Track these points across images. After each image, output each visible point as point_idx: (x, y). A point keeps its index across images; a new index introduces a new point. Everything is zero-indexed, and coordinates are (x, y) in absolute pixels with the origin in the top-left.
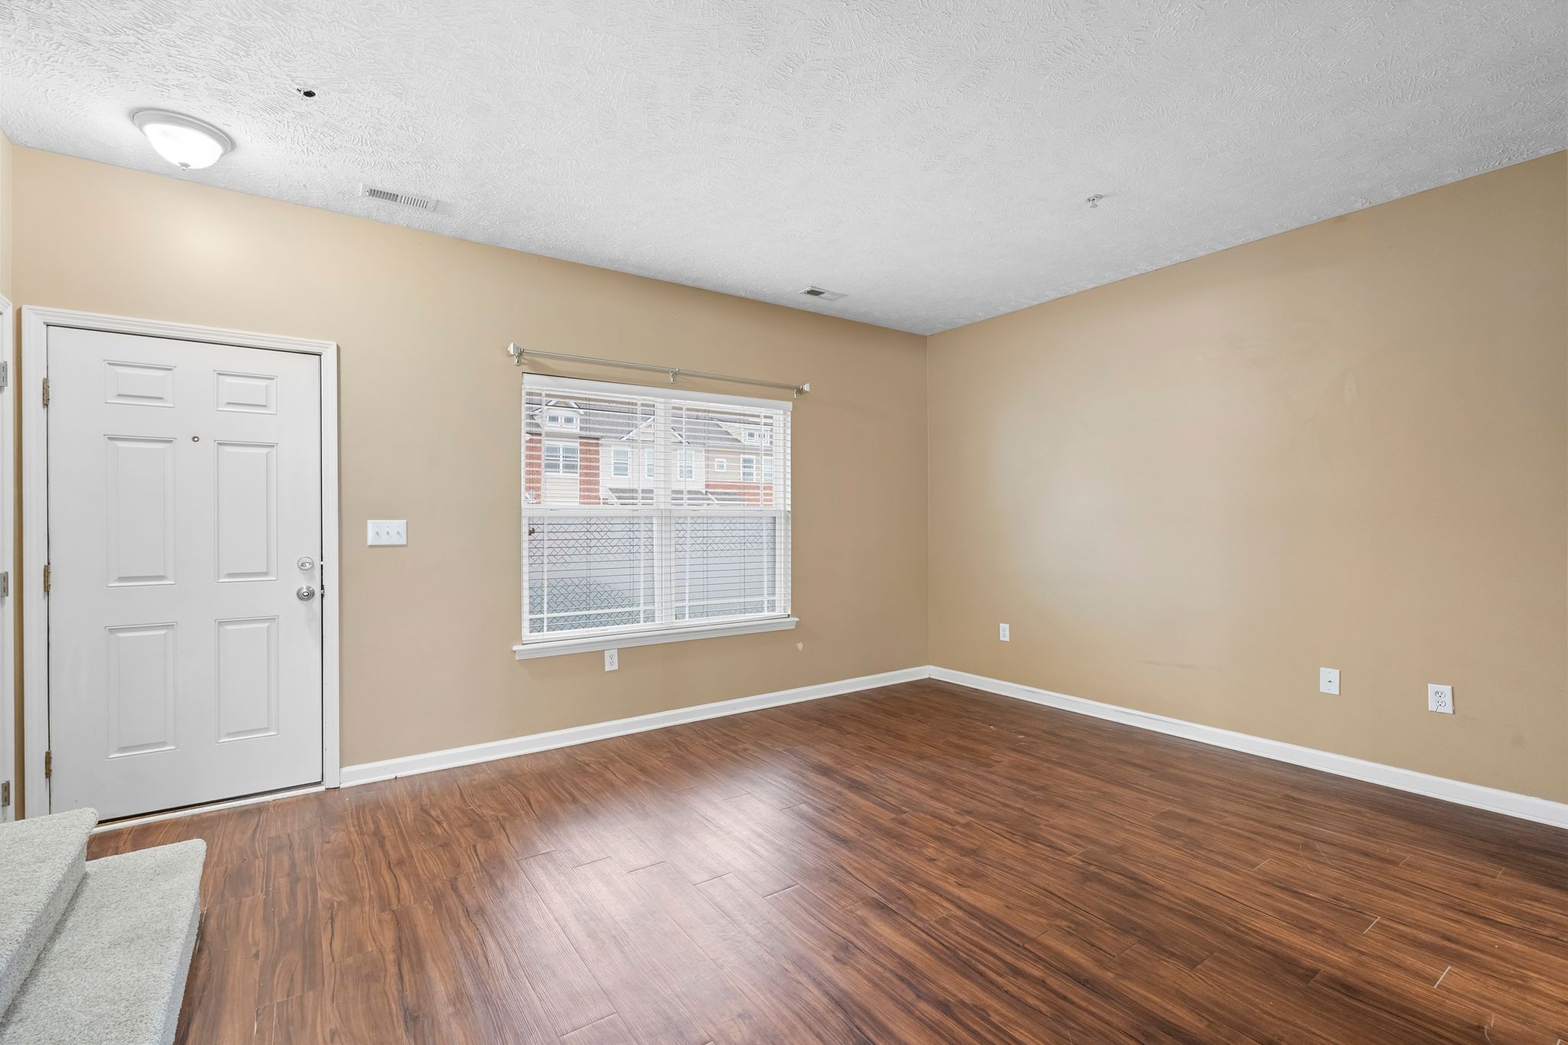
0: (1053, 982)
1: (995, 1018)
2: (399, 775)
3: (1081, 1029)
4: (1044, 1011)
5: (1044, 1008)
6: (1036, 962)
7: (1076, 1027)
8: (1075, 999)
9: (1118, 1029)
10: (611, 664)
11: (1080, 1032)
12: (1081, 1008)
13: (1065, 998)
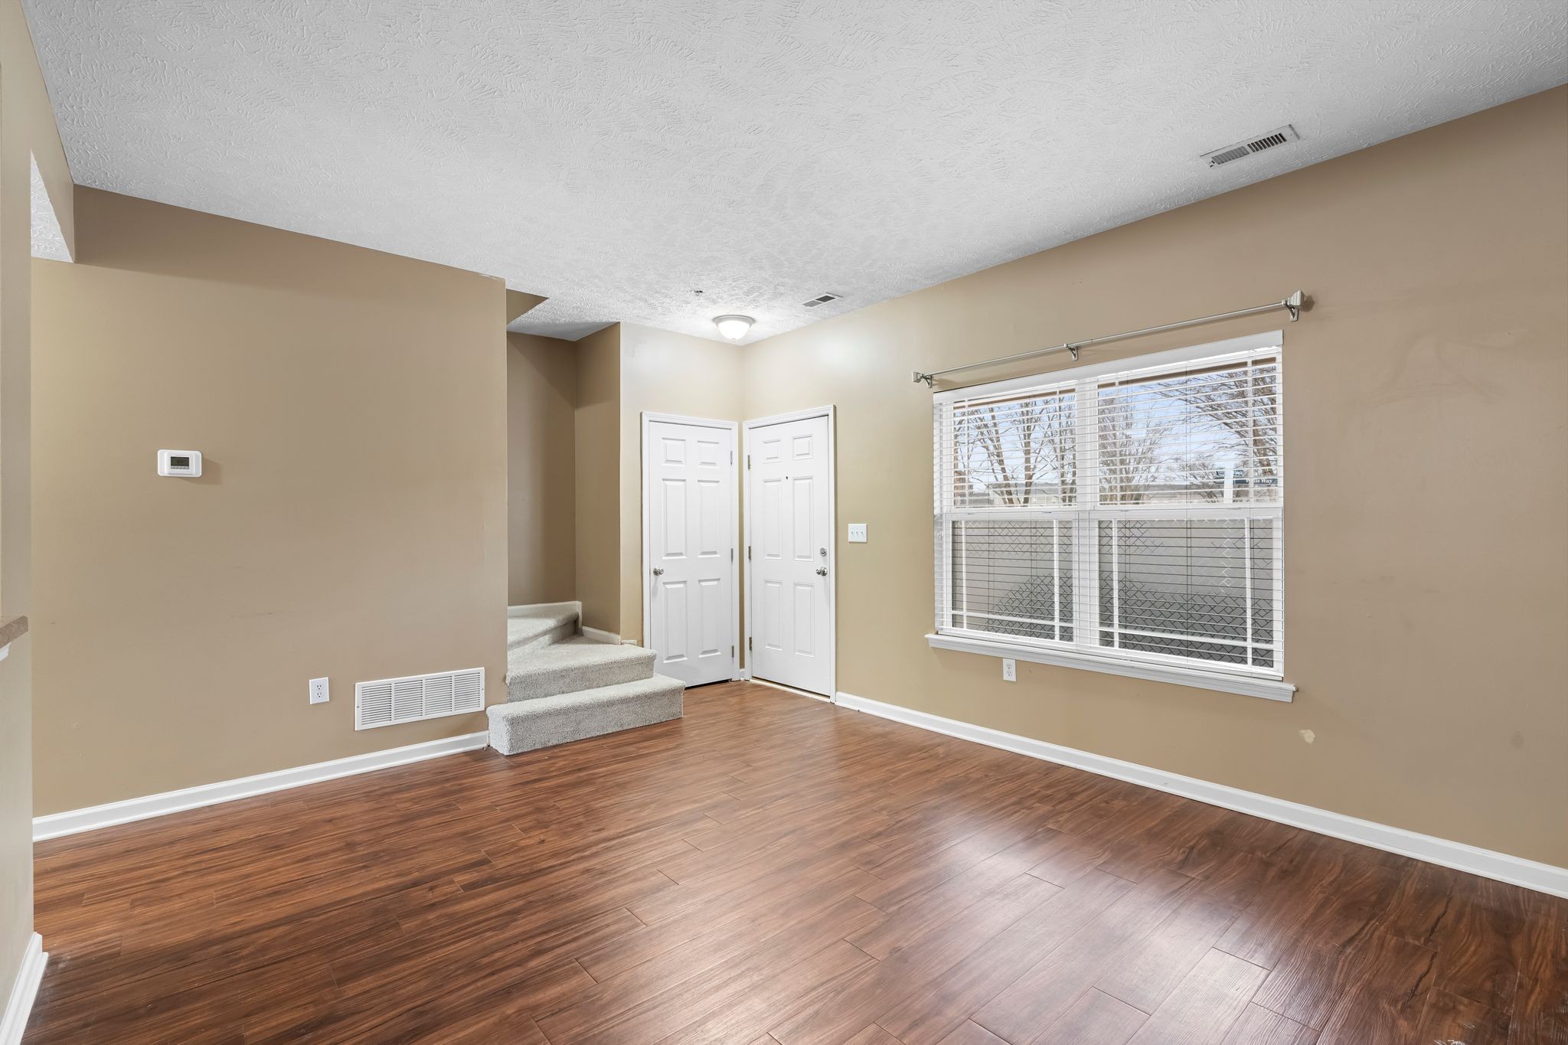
0: (518, 971)
1: (488, 934)
2: (862, 710)
3: (452, 976)
4: (484, 959)
5: (485, 960)
6: (548, 966)
7: (456, 973)
8: (488, 980)
9: (441, 996)
10: (1009, 674)
11: (450, 974)
12: (477, 980)
13: (493, 974)
